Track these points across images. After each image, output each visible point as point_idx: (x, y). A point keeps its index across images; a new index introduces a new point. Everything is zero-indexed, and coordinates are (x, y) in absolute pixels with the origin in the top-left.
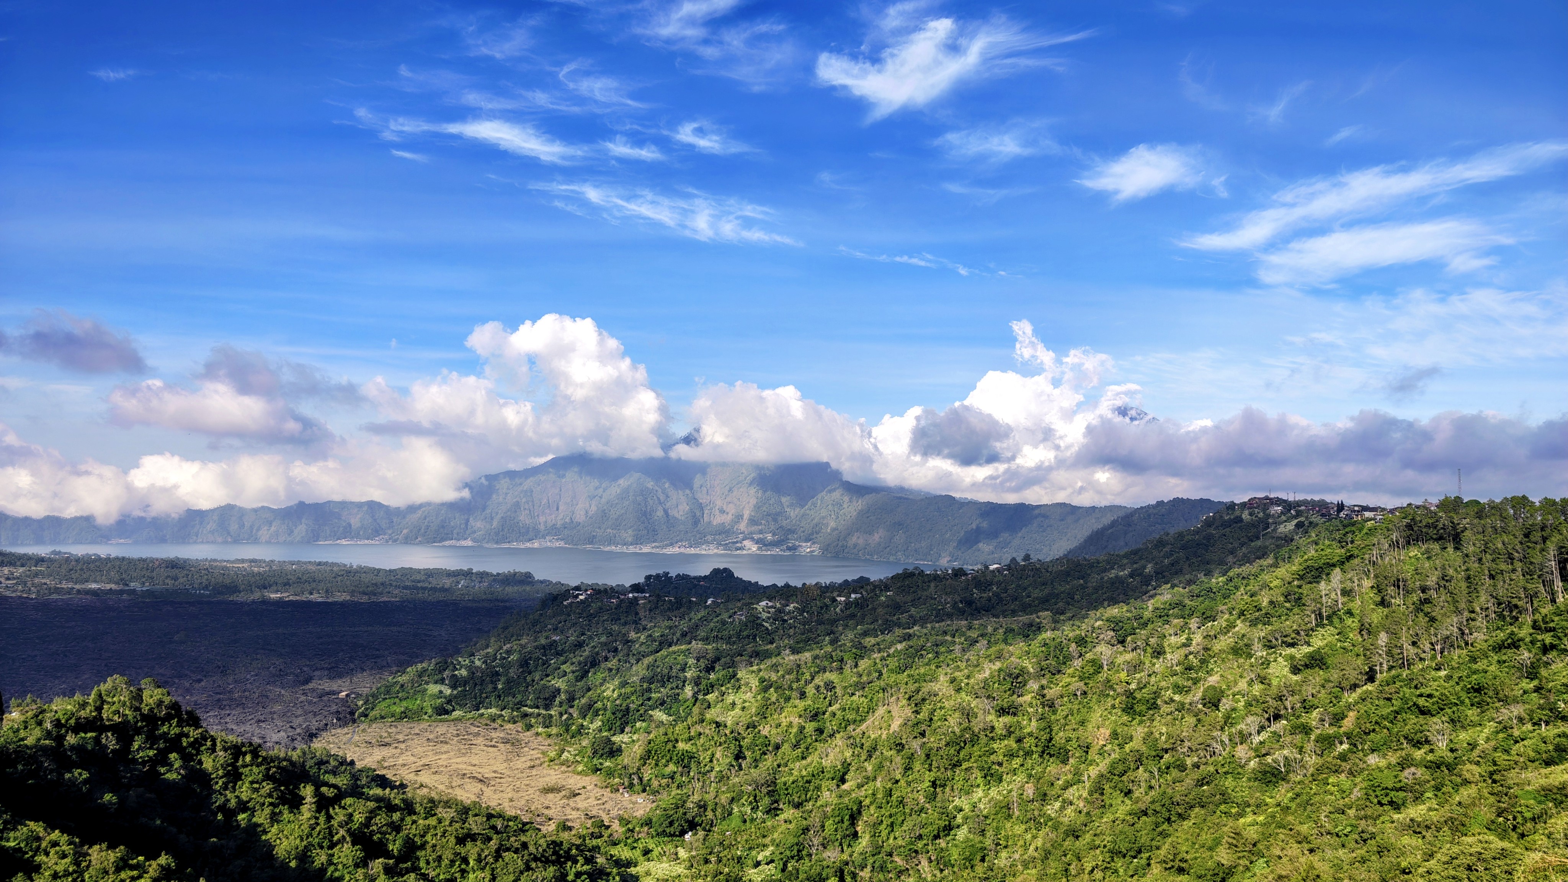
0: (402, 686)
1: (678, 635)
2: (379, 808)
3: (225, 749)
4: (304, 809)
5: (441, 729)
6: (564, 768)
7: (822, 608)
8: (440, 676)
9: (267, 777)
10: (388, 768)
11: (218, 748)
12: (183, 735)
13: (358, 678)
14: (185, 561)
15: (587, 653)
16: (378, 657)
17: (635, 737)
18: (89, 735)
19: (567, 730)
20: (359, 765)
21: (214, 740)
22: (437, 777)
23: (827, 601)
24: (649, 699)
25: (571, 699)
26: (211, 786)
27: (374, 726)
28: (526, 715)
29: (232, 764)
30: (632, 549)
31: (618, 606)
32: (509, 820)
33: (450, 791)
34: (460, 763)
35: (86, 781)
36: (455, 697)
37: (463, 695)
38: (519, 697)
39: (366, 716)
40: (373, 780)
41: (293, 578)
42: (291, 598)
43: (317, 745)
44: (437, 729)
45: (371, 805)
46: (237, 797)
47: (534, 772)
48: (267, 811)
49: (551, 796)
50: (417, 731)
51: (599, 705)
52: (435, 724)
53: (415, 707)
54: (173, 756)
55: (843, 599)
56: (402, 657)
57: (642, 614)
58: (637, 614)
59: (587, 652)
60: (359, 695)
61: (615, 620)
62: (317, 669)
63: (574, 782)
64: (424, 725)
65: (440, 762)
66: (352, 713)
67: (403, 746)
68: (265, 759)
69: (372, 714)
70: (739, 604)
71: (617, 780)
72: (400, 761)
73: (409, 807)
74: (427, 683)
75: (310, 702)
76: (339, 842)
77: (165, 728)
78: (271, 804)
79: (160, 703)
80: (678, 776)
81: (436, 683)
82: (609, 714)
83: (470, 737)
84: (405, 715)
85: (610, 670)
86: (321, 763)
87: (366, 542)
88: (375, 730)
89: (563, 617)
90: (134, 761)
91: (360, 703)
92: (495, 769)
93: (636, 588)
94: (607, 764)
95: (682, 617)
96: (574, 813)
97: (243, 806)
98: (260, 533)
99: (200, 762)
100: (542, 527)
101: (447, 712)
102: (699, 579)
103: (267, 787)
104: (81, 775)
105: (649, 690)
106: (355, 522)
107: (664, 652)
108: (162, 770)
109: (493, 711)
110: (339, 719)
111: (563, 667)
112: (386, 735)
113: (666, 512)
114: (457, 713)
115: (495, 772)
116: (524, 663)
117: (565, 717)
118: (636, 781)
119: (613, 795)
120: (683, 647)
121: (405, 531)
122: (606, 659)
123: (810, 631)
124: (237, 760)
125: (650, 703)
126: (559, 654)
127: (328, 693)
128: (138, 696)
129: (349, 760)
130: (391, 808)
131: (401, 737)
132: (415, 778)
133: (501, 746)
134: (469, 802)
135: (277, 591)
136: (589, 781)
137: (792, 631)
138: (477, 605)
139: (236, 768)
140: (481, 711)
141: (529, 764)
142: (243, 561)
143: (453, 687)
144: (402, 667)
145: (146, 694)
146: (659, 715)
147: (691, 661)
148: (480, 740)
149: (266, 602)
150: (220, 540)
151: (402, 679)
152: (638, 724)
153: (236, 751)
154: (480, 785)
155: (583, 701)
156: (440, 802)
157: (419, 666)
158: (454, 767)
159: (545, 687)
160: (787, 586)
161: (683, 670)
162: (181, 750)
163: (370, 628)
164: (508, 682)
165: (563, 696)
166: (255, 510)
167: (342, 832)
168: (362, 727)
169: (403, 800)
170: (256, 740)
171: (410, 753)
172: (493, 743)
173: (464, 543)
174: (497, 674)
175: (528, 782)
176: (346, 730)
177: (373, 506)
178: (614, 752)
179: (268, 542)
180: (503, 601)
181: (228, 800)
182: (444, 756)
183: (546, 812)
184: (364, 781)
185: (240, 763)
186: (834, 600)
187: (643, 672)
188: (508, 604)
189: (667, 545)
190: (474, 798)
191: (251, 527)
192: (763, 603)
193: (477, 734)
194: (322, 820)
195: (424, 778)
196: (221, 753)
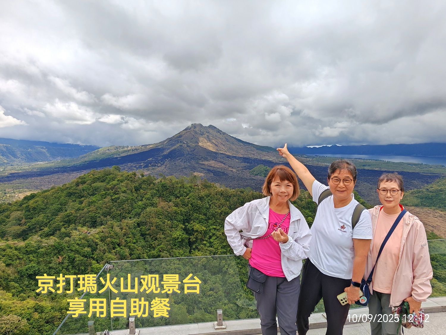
5: (418, 210)
34: (425, 221)
41: (371, 164)
42: (370, 169)
50: (411, 209)
52: (416, 208)
92: (437, 224)
135: (367, 167)
142: (357, 159)
149: (364, 170)
154: (432, 228)
157: (411, 191)
188: (437, 175)
190: (431, 231)
193: (430, 213)
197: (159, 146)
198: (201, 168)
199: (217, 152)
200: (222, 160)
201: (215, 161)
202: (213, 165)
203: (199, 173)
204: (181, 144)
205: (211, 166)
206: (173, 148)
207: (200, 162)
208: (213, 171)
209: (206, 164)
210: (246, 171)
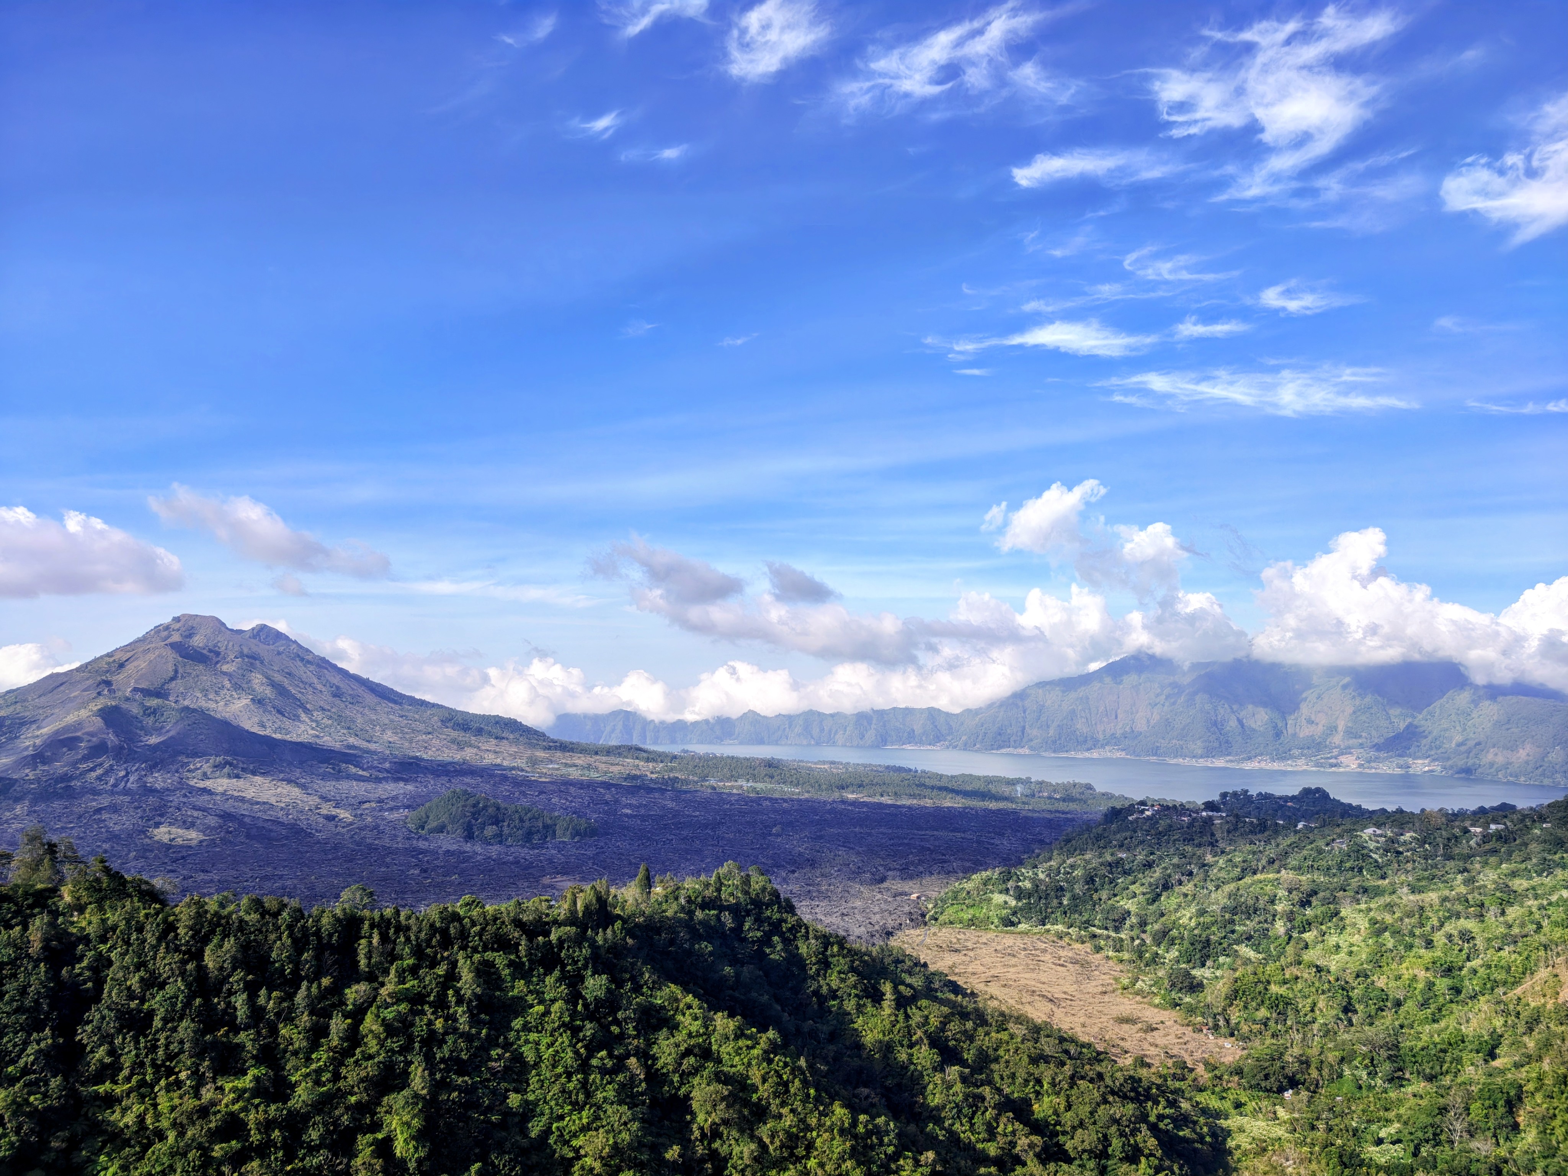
0: (968, 893)
1: (1264, 862)
2: (953, 1014)
3: (816, 938)
4: (885, 1004)
5: (1009, 941)
6: (1138, 998)
7: (1449, 839)
8: (1004, 886)
9: (853, 969)
10: (959, 974)
11: (811, 936)
12: (782, 921)
13: (927, 880)
14: (779, 761)
15: (1157, 875)
16: (945, 862)
17: (1219, 973)
18: (712, 912)
19: (1141, 957)
20: (932, 968)
21: (807, 928)
22: (1007, 990)
23: (1457, 831)
24: (1233, 932)
25: (1143, 924)
26: (806, 971)
27: (944, 930)
28: (1094, 936)
29: (823, 953)
30: (1202, 763)
31: (1191, 825)
32: (1083, 1046)
33: (1020, 1007)
34: (1028, 979)
35: (711, 954)
36: (1021, 909)
37: (1029, 908)
38: (1086, 916)
39: (936, 919)
40: (945, 985)
41: (867, 781)
42: (866, 799)
43: (893, 942)
44: (1004, 941)
45: (945, 1010)
46: (828, 984)
47: (1106, 998)
48: (853, 1002)
49: (1126, 1027)
50: (985, 940)
51: (1174, 933)
52: (1002, 935)
53: (982, 916)
54: (776, 939)
55: (1479, 830)
56: (968, 864)
57: (1218, 835)
58: (1213, 835)
59: (1157, 873)
60: (928, 899)
61: (1189, 840)
62: (890, 869)
63: (1152, 1015)
64: (991, 935)
65: (1009, 976)
66: (923, 915)
67: (971, 954)
68: (849, 951)
69: (941, 918)
70: (1338, 830)
71: (1199, 1019)
72: (970, 970)
73: (981, 1019)
74: (992, 892)
75: (886, 901)
76: (917, 1043)
77: (768, 913)
78: (856, 995)
79: (764, 889)
80: (1271, 1023)
81: (1001, 892)
82: (1186, 943)
83: (1038, 952)
84: (971, 922)
85: (1186, 895)
86: (897, 961)
87: (929, 747)
88: (946, 935)
89: (1128, 834)
90: (745, 939)
91: (930, 906)
92: (1065, 990)
93: (1210, 806)
94: (1188, 999)
95: (1268, 842)
96: (1152, 1049)
97: (833, 994)
98: (837, 737)
99: (797, 948)
100: (1101, 737)
101: (1013, 924)
102: (1286, 799)
103: (852, 979)
104: (706, 947)
105: (1232, 922)
106: (918, 729)
107: (1248, 880)
108: (768, 951)
109: (1060, 927)
110: (912, 920)
111: (1132, 887)
112: (955, 940)
113: (1240, 721)
114: (1023, 927)
115: (1065, 993)
116: (1090, 880)
117: (1137, 942)
118: (1222, 1023)
119: (1196, 1035)
120: (1271, 876)
121: (964, 738)
122: (1180, 883)
123: (1435, 866)
124: (826, 949)
125: (1234, 936)
126: (1126, 873)
127: (901, 894)
128: (747, 881)
129: (922, 961)
130: (964, 1015)
131: (970, 945)
132: (986, 989)
133: (1070, 966)
134: (1040, 1021)
135: (853, 792)
136: (1169, 1016)
137: (1409, 866)
138: (1037, 815)
139: (826, 957)
140: (1048, 926)
141: (1100, 989)
142: (824, 763)
143: (1018, 898)
144: (968, 871)
145: (753, 880)
146: (1245, 951)
147: (1281, 893)
148: (1047, 957)
149: (843, 802)
150: (805, 742)
151: (969, 886)
152: (1222, 959)
153: (826, 940)
154: (1050, 1005)
155: (1157, 927)
156: (1011, 1017)
157: (984, 874)
158: (1023, 982)
159: (1113, 908)
160: (1400, 811)
161: (1272, 902)
162: (781, 935)
163: (935, 833)
164: (1074, 898)
165: (1134, 920)
166: (832, 716)
167: (919, 1033)
168: (933, 930)
169: (977, 1010)
170: (842, 933)
171: (978, 962)
172: (1061, 962)
173: (1021, 751)
174: (1062, 889)
175: (1100, 1009)
176: (918, 932)
177: (933, 714)
178: (1195, 987)
179: (844, 746)
180: (1064, 813)
181: (821, 987)
182: (1012, 970)
183: (1122, 1043)
184: (937, 985)
185: (829, 952)
186: (1466, 831)
187: (1224, 901)
188: (1069, 816)
189: (1244, 759)
190: (1045, 1018)
191: (830, 731)
192: (1370, 831)
193: (1044, 951)
194: (901, 1018)
195: (994, 989)
196: (813, 941)
198: (195, 808)
199: (280, 736)
201: (263, 775)
202: (250, 794)
203: (180, 831)
204: (111, 702)
205: (242, 800)
206: (71, 718)
207: (192, 783)
208: (246, 820)
209: (220, 789)
210: (395, 816)
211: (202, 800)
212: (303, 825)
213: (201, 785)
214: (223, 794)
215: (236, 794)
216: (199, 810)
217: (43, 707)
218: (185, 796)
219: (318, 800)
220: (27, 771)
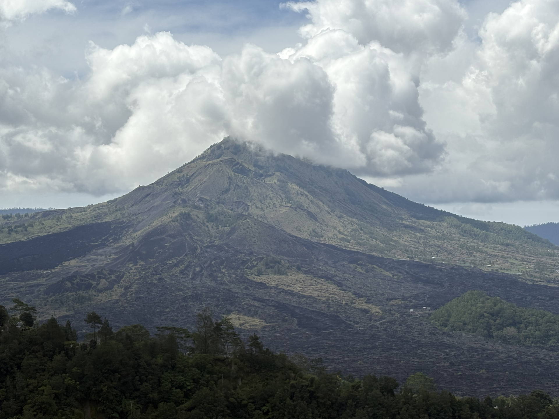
197: (106, 214)
198: (255, 299)
199: (315, 240)
200: (333, 271)
201: (306, 273)
202: (297, 288)
203: (246, 318)
204: (184, 210)
205: (291, 293)
206: (156, 223)
207: (250, 278)
208: (297, 311)
209: (273, 284)
210: (418, 313)
211: (260, 293)
212: (343, 317)
213: (258, 279)
214: (276, 288)
215: (286, 288)
216: (258, 301)
217: (136, 215)
218: (246, 288)
219: (353, 296)
220: (131, 265)
